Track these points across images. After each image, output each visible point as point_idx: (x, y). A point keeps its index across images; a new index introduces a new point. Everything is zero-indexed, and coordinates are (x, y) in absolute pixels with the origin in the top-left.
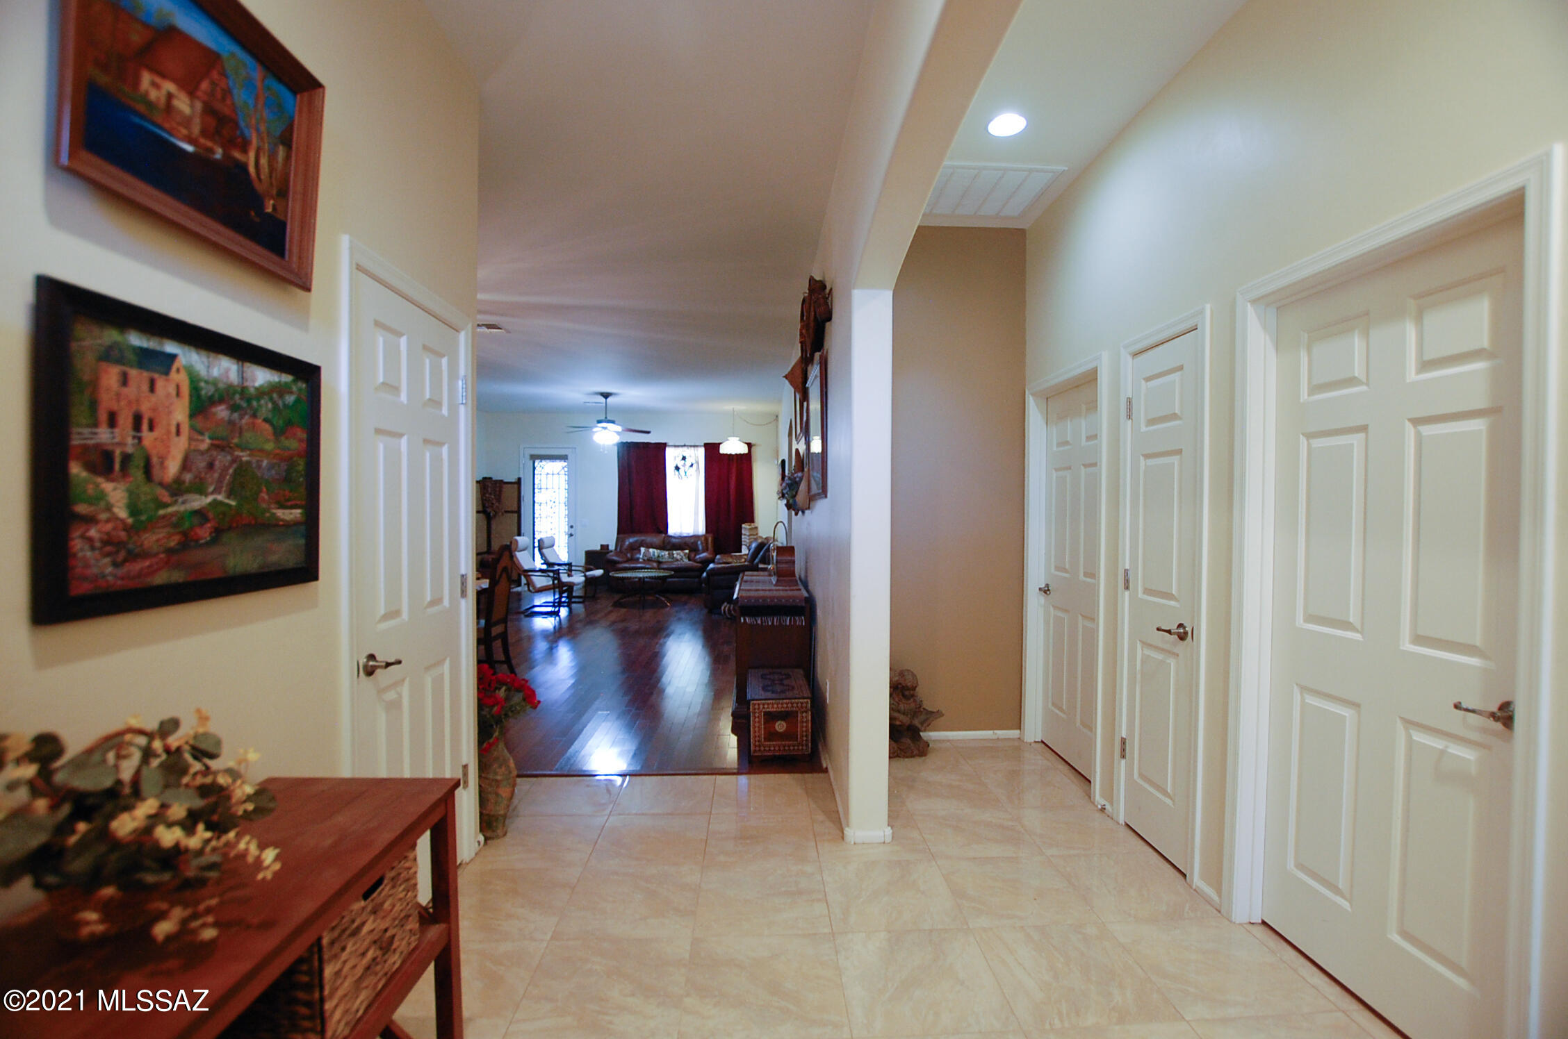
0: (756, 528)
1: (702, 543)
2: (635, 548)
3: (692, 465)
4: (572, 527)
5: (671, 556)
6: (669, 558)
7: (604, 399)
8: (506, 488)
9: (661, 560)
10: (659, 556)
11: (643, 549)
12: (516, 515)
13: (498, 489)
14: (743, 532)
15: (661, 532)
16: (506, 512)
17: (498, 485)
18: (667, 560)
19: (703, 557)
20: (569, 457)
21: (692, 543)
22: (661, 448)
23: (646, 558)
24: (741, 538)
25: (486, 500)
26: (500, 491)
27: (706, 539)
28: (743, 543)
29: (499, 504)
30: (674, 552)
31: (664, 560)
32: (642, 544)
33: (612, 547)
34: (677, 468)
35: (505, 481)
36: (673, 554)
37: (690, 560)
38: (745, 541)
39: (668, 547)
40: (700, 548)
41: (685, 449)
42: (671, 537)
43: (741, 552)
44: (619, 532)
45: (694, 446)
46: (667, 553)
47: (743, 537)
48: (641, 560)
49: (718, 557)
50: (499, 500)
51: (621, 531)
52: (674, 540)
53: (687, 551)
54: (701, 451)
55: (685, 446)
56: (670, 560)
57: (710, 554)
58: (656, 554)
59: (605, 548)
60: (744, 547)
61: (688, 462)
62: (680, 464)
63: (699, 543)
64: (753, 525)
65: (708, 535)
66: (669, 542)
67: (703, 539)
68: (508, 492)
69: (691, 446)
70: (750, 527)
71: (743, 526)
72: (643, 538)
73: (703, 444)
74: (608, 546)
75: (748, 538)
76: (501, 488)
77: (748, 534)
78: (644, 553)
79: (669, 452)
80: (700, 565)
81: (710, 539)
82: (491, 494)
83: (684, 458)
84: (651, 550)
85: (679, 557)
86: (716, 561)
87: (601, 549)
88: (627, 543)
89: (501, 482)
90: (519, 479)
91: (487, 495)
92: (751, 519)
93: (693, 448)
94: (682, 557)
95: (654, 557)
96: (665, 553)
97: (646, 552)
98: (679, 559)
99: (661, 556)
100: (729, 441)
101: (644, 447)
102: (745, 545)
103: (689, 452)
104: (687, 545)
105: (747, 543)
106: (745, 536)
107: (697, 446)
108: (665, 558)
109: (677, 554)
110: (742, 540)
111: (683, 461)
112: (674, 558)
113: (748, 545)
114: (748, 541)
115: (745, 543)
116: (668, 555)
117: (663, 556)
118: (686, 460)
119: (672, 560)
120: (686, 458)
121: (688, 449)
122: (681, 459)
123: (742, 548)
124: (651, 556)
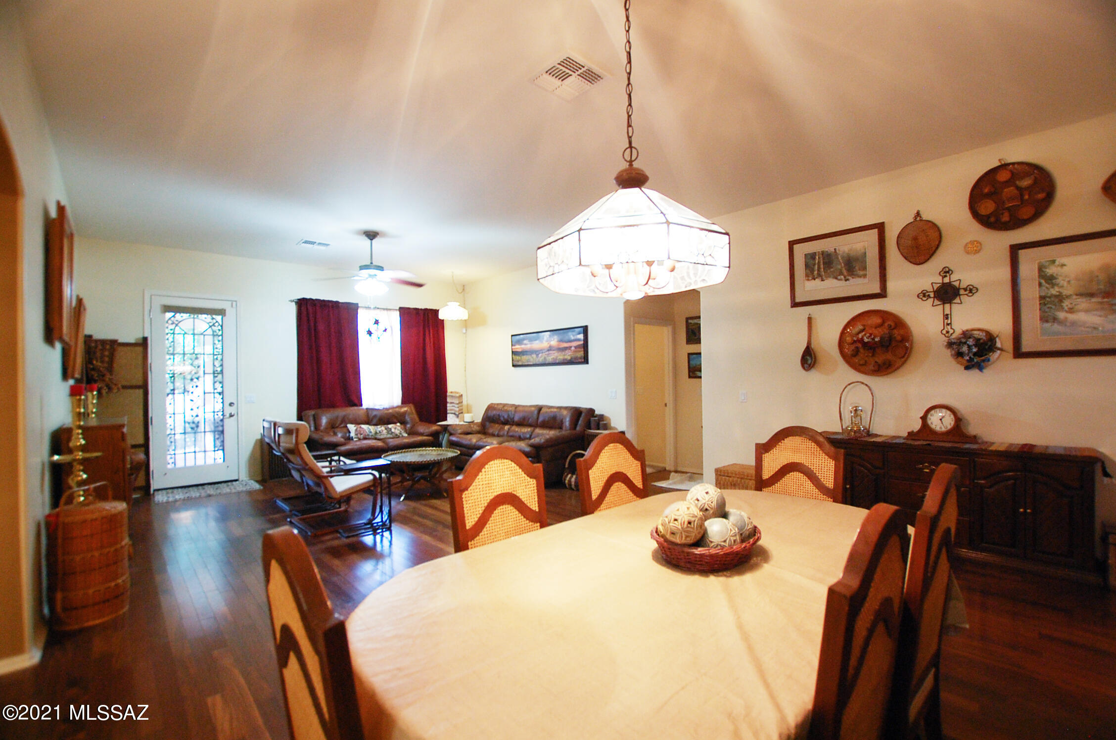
2: (338, 425)
3: (386, 330)
4: (231, 404)
5: (389, 430)
6: (388, 433)
7: (369, 241)
8: (120, 352)
10: (376, 433)
11: (350, 426)
12: (140, 392)
13: (107, 353)
14: (449, 400)
15: (353, 404)
16: (125, 387)
17: (110, 347)
18: (385, 436)
19: (426, 429)
20: (227, 313)
21: (402, 415)
22: (352, 308)
23: (360, 436)
24: (446, 407)
25: (93, 369)
26: (112, 357)
28: (448, 412)
29: (111, 375)
30: (388, 427)
32: (346, 420)
34: (370, 333)
35: (121, 340)
37: (408, 434)
38: (451, 410)
39: (374, 421)
40: (408, 419)
41: (378, 311)
42: (375, 409)
43: (446, 420)
45: (387, 309)
46: (383, 428)
47: (448, 405)
48: (355, 440)
50: (112, 369)
51: (303, 406)
52: (379, 413)
53: (400, 424)
54: (396, 316)
55: (377, 308)
56: (389, 436)
58: (372, 430)
60: (450, 416)
61: (381, 326)
62: (373, 328)
63: (407, 414)
66: (374, 416)
67: (409, 410)
68: (122, 358)
69: (384, 309)
70: (458, 395)
71: (449, 394)
72: (344, 413)
73: (398, 308)
75: (457, 406)
76: (114, 351)
77: (454, 402)
78: (354, 430)
79: (360, 312)
80: (430, 438)
82: (98, 360)
83: (377, 322)
84: (361, 427)
85: (397, 432)
88: (321, 421)
89: (114, 343)
90: (145, 340)
91: (96, 363)
93: (386, 311)
94: (401, 431)
95: (371, 434)
96: (381, 428)
97: (358, 429)
98: (399, 434)
99: (378, 432)
100: (448, 305)
101: (333, 307)
102: (454, 415)
103: (382, 316)
104: (396, 417)
105: (456, 411)
106: (452, 405)
107: (390, 310)
108: (383, 434)
109: (395, 428)
110: (448, 408)
111: (376, 325)
112: (392, 433)
113: (457, 413)
114: (457, 409)
115: (453, 412)
116: (386, 431)
117: (380, 432)
118: (379, 324)
119: (392, 436)
120: (379, 322)
121: (381, 311)
122: (374, 323)
123: (448, 417)
124: (367, 433)
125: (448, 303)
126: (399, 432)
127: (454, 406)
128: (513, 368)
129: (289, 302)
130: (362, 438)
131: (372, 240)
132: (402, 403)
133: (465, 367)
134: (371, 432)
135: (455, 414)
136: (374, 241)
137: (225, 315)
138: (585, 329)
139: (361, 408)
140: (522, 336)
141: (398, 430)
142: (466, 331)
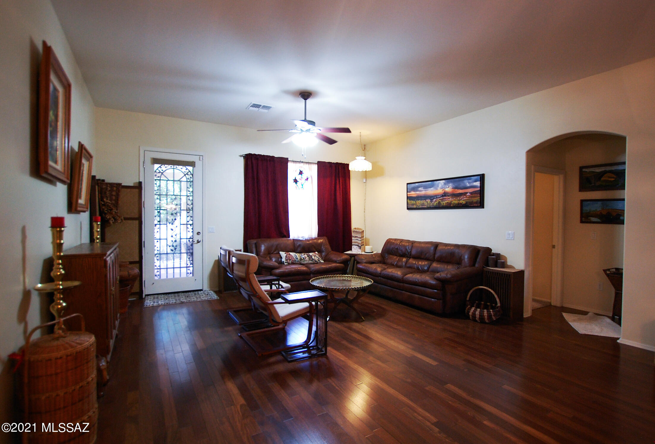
1: (324, 245)
2: (272, 252)
3: (307, 179)
4: (197, 233)
6: (309, 259)
8: (123, 193)
9: (303, 262)
10: (301, 259)
11: (282, 253)
12: (137, 222)
13: (114, 193)
14: (353, 235)
15: (284, 237)
16: (126, 219)
20: (197, 164)
21: (319, 245)
22: (283, 163)
24: (352, 240)
25: (104, 205)
26: (118, 196)
28: (353, 244)
29: (117, 210)
30: (310, 254)
32: (278, 248)
34: (296, 181)
35: (124, 184)
36: (311, 256)
37: (324, 260)
38: (355, 242)
39: (299, 250)
40: (323, 248)
41: (302, 164)
43: (351, 250)
46: (306, 256)
47: (353, 238)
48: (286, 264)
50: (117, 205)
52: (301, 243)
53: (317, 253)
54: (315, 168)
55: (301, 162)
56: (310, 262)
57: (339, 255)
58: (298, 257)
60: (354, 247)
61: (304, 176)
62: (298, 177)
66: (300, 245)
67: (323, 241)
68: (125, 197)
69: (307, 163)
71: (354, 230)
73: (317, 163)
75: (360, 239)
76: (118, 191)
77: (359, 236)
78: (285, 257)
79: (290, 165)
81: (327, 241)
83: (301, 173)
84: (291, 254)
85: (316, 259)
88: (264, 247)
89: (119, 185)
90: (140, 183)
93: (307, 165)
94: (319, 259)
95: (297, 260)
96: (304, 256)
97: (288, 256)
98: (317, 261)
99: (302, 259)
100: (356, 159)
101: (270, 161)
102: (357, 246)
103: (305, 168)
104: (315, 247)
105: (359, 244)
106: (356, 238)
107: (311, 163)
108: (306, 261)
109: (315, 256)
110: (353, 241)
111: (301, 175)
113: (360, 245)
114: (360, 242)
115: (357, 244)
116: (308, 258)
117: (304, 259)
118: (303, 174)
119: (312, 262)
120: (303, 173)
121: (304, 164)
122: (299, 173)
123: (352, 248)
124: (294, 259)
125: (356, 158)
126: (318, 259)
127: (358, 240)
128: (409, 211)
129: (240, 157)
130: (290, 263)
131: (305, 99)
132: (318, 236)
133: (365, 209)
134: (297, 259)
135: (358, 245)
136: (307, 101)
137: (195, 167)
138: (482, 178)
139: (289, 238)
140: (417, 184)
141: (317, 257)
142: (366, 180)
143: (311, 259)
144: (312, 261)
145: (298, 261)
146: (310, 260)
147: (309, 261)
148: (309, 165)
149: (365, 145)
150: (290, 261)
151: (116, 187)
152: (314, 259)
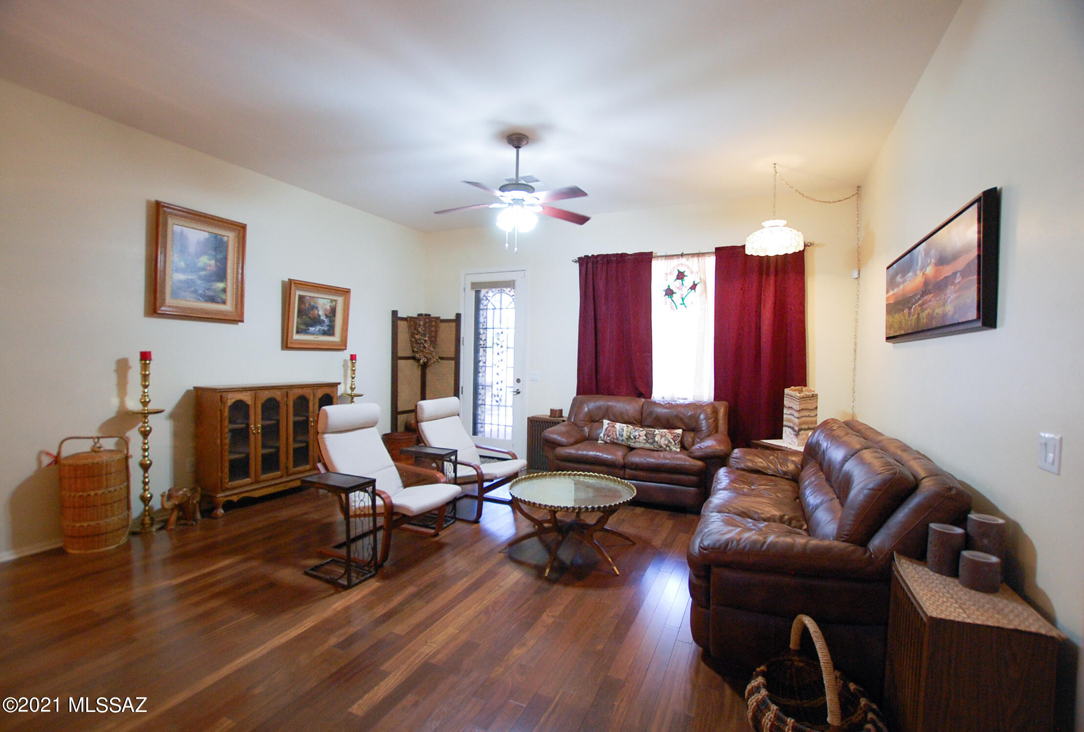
0: (814, 396)
1: (706, 418)
2: (594, 419)
3: (694, 287)
4: (518, 381)
5: (650, 437)
7: (515, 150)
8: (443, 327)
9: (632, 445)
10: (629, 437)
11: (606, 422)
12: (453, 362)
13: (432, 329)
14: (786, 402)
15: (640, 395)
16: (442, 358)
17: (434, 323)
18: (642, 445)
19: (707, 447)
20: (517, 284)
21: (691, 417)
22: (644, 261)
23: (608, 439)
24: (783, 413)
25: (416, 343)
26: (436, 331)
27: (715, 411)
28: (785, 423)
29: (434, 348)
30: (657, 432)
31: (637, 445)
32: (607, 414)
33: (566, 414)
34: (669, 292)
35: (442, 317)
36: (654, 436)
37: (683, 447)
38: (789, 421)
39: (648, 421)
40: (704, 424)
41: (683, 260)
42: (655, 403)
43: (780, 437)
44: (578, 393)
45: (698, 255)
46: (643, 432)
47: (785, 411)
48: (600, 442)
49: (737, 452)
50: (434, 341)
51: (582, 389)
52: (659, 410)
53: (680, 431)
54: (710, 262)
55: (682, 255)
56: (648, 446)
57: (719, 442)
58: (624, 433)
59: (556, 414)
60: (786, 431)
61: (688, 282)
62: (675, 285)
63: (702, 417)
64: (806, 392)
65: (717, 404)
66: (651, 413)
67: (709, 411)
68: (446, 334)
69: (693, 255)
70: (802, 395)
71: (787, 391)
72: (610, 403)
73: (714, 251)
74: (561, 411)
75: (796, 414)
76: (437, 326)
77: (797, 407)
78: (606, 429)
79: (656, 265)
80: (699, 463)
81: (722, 411)
82: (425, 335)
83: (681, 276)
84: (618, 426)
85: (663, 442)
86: (732, 461)
87: (551, 416)
88: (586, 409)
89: (438, 318)
90: (458, 316)
91: (417, 337)
92: (800, 378)
93: (695, 259)
94: (670, 442)
95: (621, 438)
96: (640, 433)
97: (609, 428)
98: (664, 446)
99: (632, 437)
102: (791, 430)
103: (689, 265)
104: (682, 420)
105: (794, 424)
106: (790, 411)
107: (702, 254)
108: (640, 442)
109: (662, 437)
110: (785, 416)
111: (680, 281)
112: (654, 441)
113: (796, 429)
114: (796, 421)
115: (791, 424)
116: (645, 438)
117: (635, 438)
118: (685, 278)
119: (652, 446)
120: (685, 276)
121: (688, 260)
122: (676, 277)
123: (784, 432)
124: (616, 435)
125: (763, 224)
126: (666, 442)
127: (793, 415)
128: (890, 345)
129: (572, 263)
130: (609, 441)
131: (518, 147)
132: (715, 399)
133: (856, 344)
134: (622, 436)
135: (792, 428)
140: (895, 266)
141: (667, 439)
142: (859, 274)
143: (650, 441)
144: (651, 444)
145: (623, 440)
146: (647, 442)
147: (644, 444)
148: (700, 258)
149: (859, 187)
150: (608, 438)
151: (435, 322)
152: (657, 442)
